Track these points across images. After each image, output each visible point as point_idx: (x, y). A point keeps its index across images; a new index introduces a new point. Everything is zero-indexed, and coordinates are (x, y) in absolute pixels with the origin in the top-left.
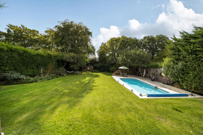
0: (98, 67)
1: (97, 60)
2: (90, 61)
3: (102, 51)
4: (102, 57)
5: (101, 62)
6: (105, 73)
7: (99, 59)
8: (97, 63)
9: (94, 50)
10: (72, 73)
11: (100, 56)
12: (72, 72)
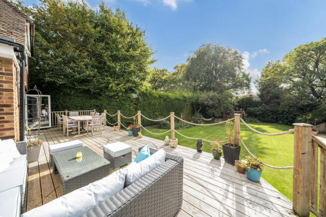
0: (258, 113)
1: (256, 98)
2: (239, 102)
3: (270, 79)
4: (268, 92)
5: (268, 103)
6: (280, 126)
7: (261, 96)
8: (256, 104)
9: (249, 80)
10: (209, 121)
11: (262, 90)
12: (211, 119)
